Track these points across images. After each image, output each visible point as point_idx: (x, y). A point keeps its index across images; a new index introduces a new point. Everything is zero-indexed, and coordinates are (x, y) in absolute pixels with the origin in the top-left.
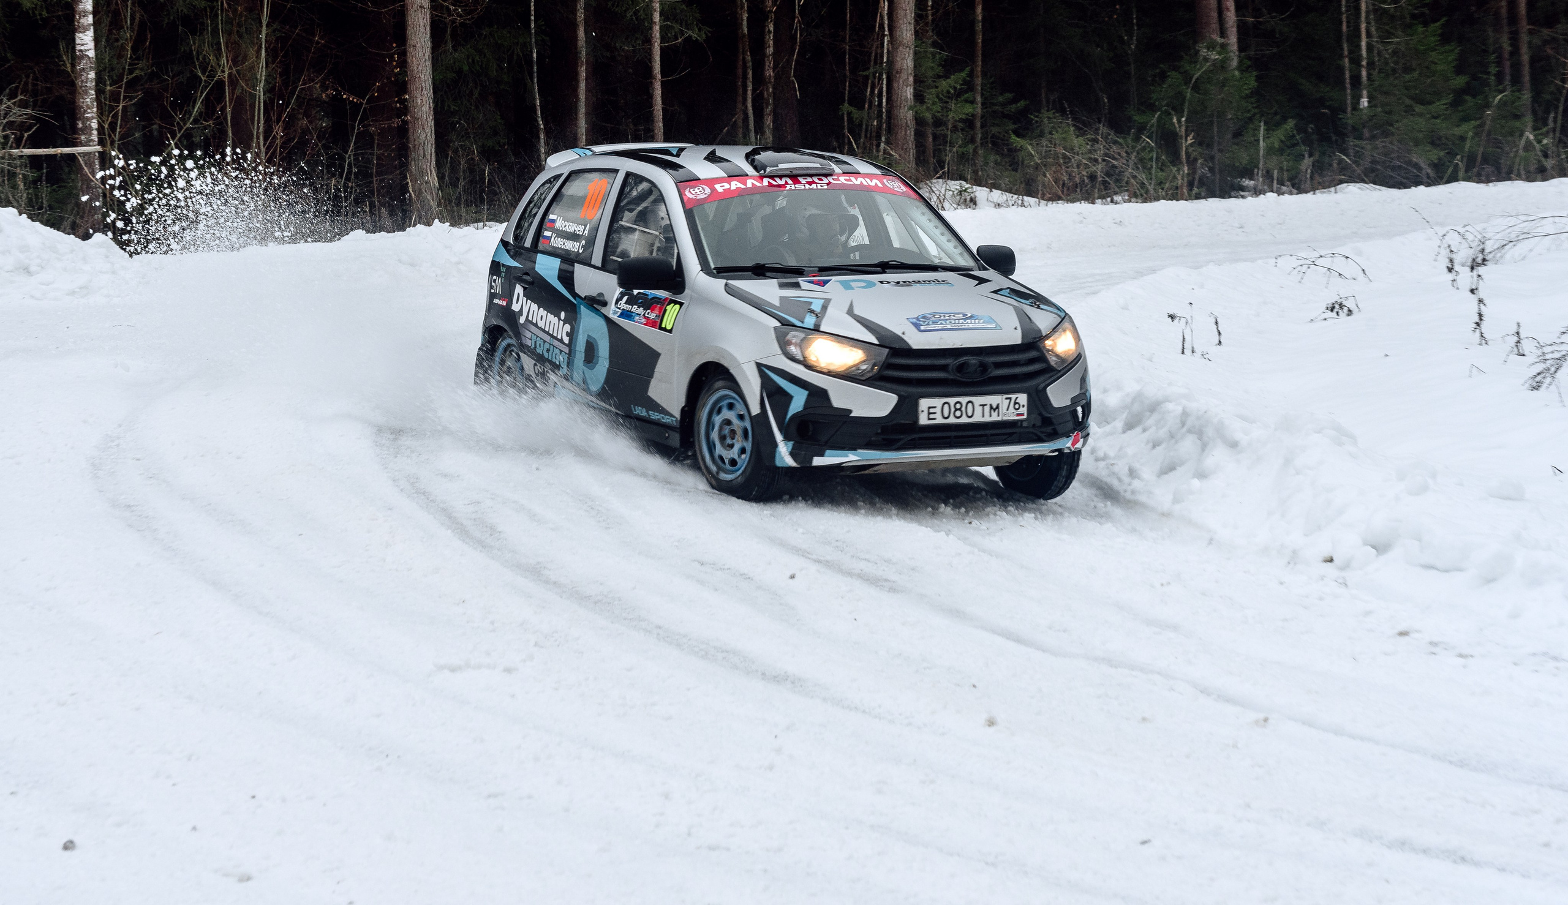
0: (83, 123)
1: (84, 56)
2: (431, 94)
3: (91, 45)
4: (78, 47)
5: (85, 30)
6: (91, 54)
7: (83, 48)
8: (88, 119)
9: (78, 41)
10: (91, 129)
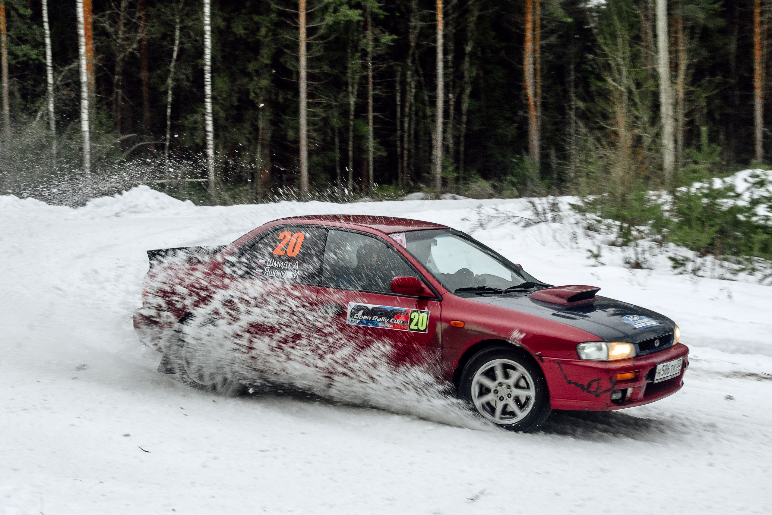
0: (210, 174)
1: (209, 156)
3: (212, 153)
4: (208, 154)
5: (210, 149)
6: (212, 155)
8: (211, 172)
9: (208, 152)
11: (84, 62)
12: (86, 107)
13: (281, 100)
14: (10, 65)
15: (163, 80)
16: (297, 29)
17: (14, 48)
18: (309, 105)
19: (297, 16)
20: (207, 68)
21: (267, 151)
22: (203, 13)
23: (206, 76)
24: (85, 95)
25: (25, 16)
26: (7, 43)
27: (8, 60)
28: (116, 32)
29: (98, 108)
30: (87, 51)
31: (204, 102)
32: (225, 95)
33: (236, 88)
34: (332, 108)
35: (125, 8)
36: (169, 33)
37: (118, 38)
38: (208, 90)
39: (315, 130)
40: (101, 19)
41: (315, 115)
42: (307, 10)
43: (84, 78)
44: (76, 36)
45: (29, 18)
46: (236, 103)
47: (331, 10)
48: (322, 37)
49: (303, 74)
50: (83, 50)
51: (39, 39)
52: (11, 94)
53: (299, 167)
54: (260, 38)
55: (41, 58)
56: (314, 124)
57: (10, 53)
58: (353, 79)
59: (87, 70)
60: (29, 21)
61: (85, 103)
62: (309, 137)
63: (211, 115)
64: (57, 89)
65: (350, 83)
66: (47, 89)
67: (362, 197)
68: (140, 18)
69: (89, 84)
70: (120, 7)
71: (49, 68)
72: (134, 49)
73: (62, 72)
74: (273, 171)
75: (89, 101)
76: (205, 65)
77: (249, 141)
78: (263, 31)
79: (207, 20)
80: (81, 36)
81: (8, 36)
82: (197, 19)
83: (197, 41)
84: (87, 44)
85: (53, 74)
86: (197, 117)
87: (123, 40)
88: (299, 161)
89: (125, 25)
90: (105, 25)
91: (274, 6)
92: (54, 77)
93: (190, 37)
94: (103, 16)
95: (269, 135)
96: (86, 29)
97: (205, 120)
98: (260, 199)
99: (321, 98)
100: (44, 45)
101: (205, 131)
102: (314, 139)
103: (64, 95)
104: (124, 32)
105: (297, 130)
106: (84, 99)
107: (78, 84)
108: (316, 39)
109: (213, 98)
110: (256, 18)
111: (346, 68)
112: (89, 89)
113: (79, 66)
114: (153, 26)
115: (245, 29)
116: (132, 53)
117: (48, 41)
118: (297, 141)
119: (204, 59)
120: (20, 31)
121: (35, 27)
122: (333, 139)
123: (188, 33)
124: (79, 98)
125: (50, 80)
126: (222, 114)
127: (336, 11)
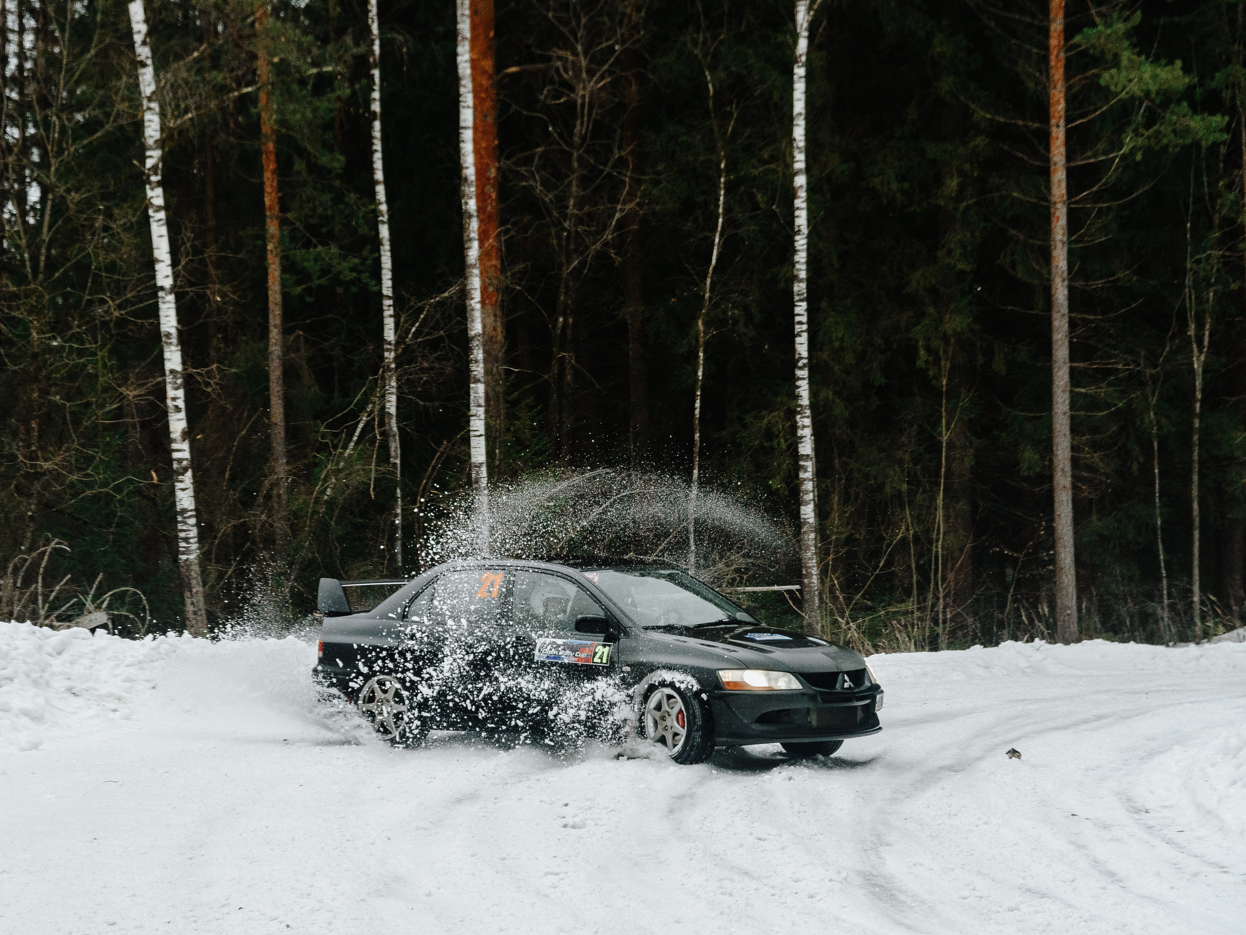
0: (807, 571)
1: (806, 523)
2: (1072, 550)
3: (812, 515)
4: (802, 516)
5: (807, 503)
6: (812, 520)
7: (805, 517)
8: (809, 567)
9: (802, 512)
10: (812, 574)
11: (475, 283)
12: (482, 401)
13: (999, 365)
14: (286, 297)
15: (685, 324)
16: (1046, 172)
17: (298, 254)
18: (1076, 377)
19: (1045, 137)
20: (800, 287)
21: (962, 505)
22: (791, 140)
23: (797, 310)
24: (478, 370)
25: (330, 171)
26: (281, 241)
27: (283, 285)
28: (561, 202)
29: (514, 403)
30: (484, 256)
31: (793, 379)
32: (849, 359)
33: (879, 341)
34: (1142, 384)
35: (583, 138)
36: (700, 199)
37: (565, 217)
38: (802, 345)
39: (1095, 446)
40: (523, 170)
41: (1094, 404)
42: (1068, 120)
43: (476, 327)
44: (460, 216)
45: (338, 176)
46: (880, 380)
47: (1139, 118)
48: (1114, 192)
49: (1061, 293)
50: (473, 252)
51: (364, 230)
52: (290, 373)
53: (1053, 546)
54: (942, 203)
55: (365, 277)
56: (1094, 430)
57: (289, 267)
58: (1200, 301)
59: (483, 302)
60: (337, 183)
61: (478, 391)
62: (1075, 462)
63: (808, 412)
64: (405, 358)
65: (1191, 315)
66: (382, 358)
67: (1230, 628)
68: (622, 162)
69: (488, 341)
70: (571, 135)
71: (387, 302)
72: (606, 244)
73: (420, 310)
74: (978, 559)
75: (487, 384)
76: (795, 278)
77: (913, 481)
78: (953, 184)
79: (800, 161)
80: (470, 216)
81: (283, 222)
82: (773, 159)
83: (774, 216)
84: (483, 237)
85: (396, 316)
86: (774, 417)
87: (580, 221)
88: (1051, 531)
89: (584, 182)
90: (531, 182)
91: (982, 115)
92: (397, 325)
93: (756, 206)
94: (528, 161)
95: (969, 462)
96: (481, 197)
97: (794, 427)
98: (943, 639)
99: (1110, 356)
100: (377, 243)
101: (796, 456)
102: (1091, 468)
103: (423, 370)
104: (581, 203)
105: (1047, 447)
106: (477, 381)
107: (464, 342)
108: (1097, 197)
109: (814, 367)
110: (932, 149)
111: (1181, 273)
112: (486, 352)
113: (464, 294)
114: (656, 183)
115: (901, 179)
116: (602, 255)
117: (384, 232)
118: (1046, 477)
119: (793, 264)
120: (314, 209)
121: (352, 197)
122: (1146, 469)
123: (752, 197)
124: (464, 379)
125: (390, 334)
126: (840, 409)
127: (1151, 119)
